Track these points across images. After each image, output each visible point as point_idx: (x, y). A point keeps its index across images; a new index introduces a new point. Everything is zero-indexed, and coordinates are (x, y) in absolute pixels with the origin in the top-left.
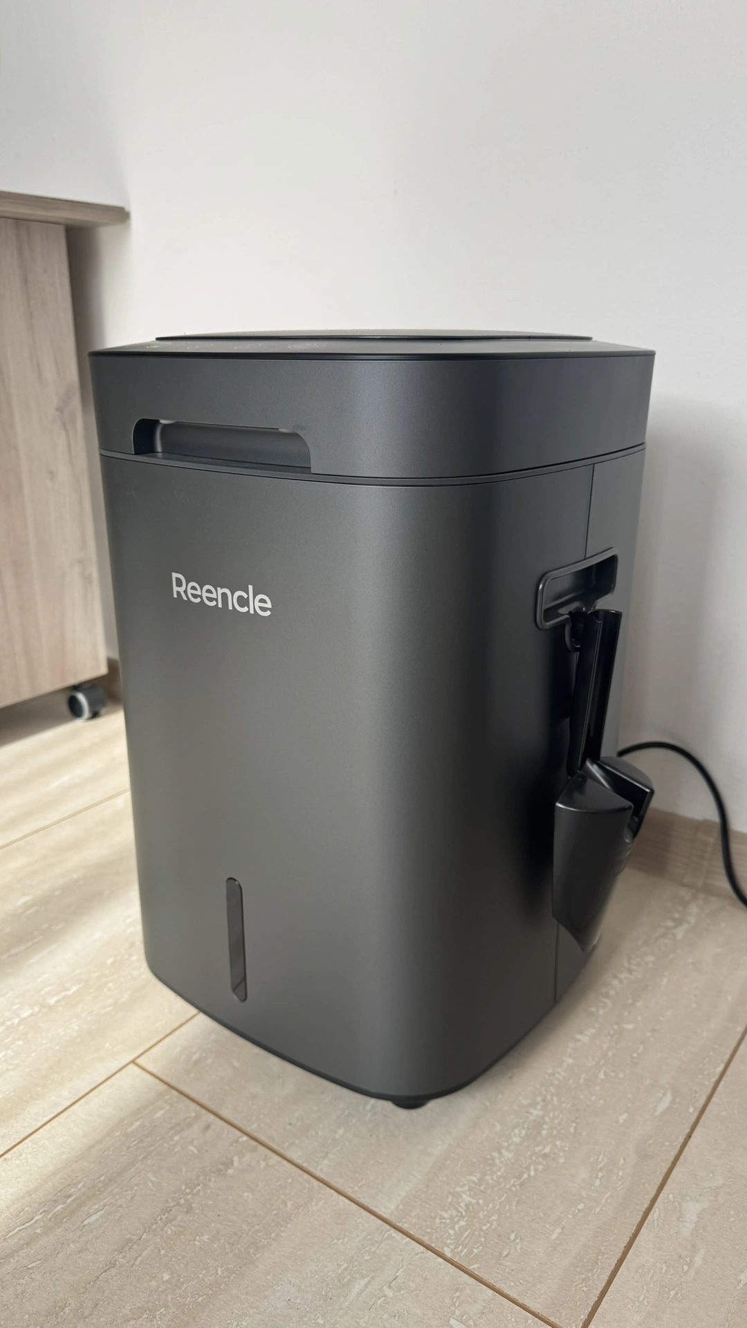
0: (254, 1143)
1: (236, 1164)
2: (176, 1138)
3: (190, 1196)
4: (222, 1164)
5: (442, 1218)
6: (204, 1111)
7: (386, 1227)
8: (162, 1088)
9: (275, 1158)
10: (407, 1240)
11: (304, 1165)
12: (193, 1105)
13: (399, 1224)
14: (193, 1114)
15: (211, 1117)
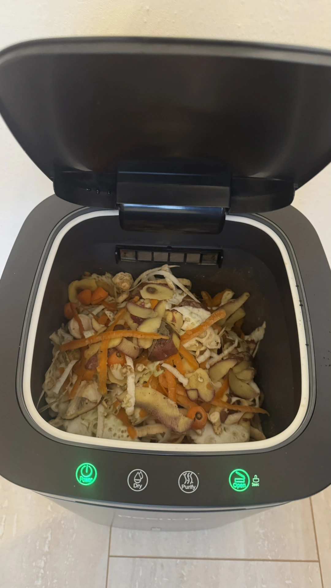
4: (180, 577)
5: (260, 545)
7: (247, 562)
8: (131, 559)
9: (195, 561)
10: (256, 562)
11: (206, 557)
12: (149, 559)
13: (250, 558)
14: (153, 564)
15: (160, 560)
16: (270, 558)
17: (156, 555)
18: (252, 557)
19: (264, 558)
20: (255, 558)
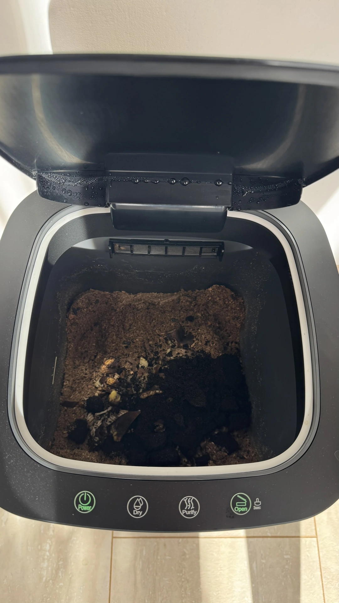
0: (185, 539)
1: (187, 552)
2: (159, 557)
3: (184, 576)
4: (183, 555)
6: (158, 539)
8: (135, 540)
9: (197, 540)
12: (152, 539)
14: (155, 544)
15: (162, 540)
16: (269, 535)
19: (264, 535)
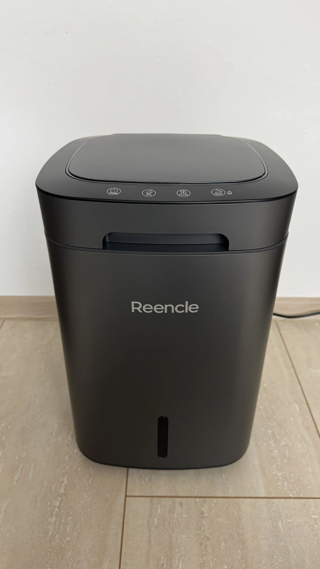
0: (202, 499)
1: (204, 510)
2: (175, 515)
3: (203, 534)
4: (200, 514)
5: (279, 485)
6: (173, 499)
7: (269, 500)
8: (149, 499)
9: (215, 500)
10: (278, 500)
11: (226, 496)
12: (167, 499)
13: (271, 496)
14: (171, 502)
15: (178, 499)
16: (292, 496)
17: (174, 495)
18: (273, 496)
19: (286, 496)
20: (276, 496)
